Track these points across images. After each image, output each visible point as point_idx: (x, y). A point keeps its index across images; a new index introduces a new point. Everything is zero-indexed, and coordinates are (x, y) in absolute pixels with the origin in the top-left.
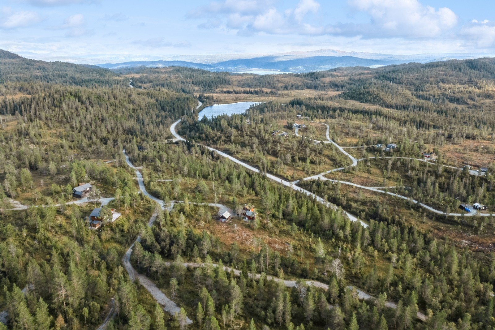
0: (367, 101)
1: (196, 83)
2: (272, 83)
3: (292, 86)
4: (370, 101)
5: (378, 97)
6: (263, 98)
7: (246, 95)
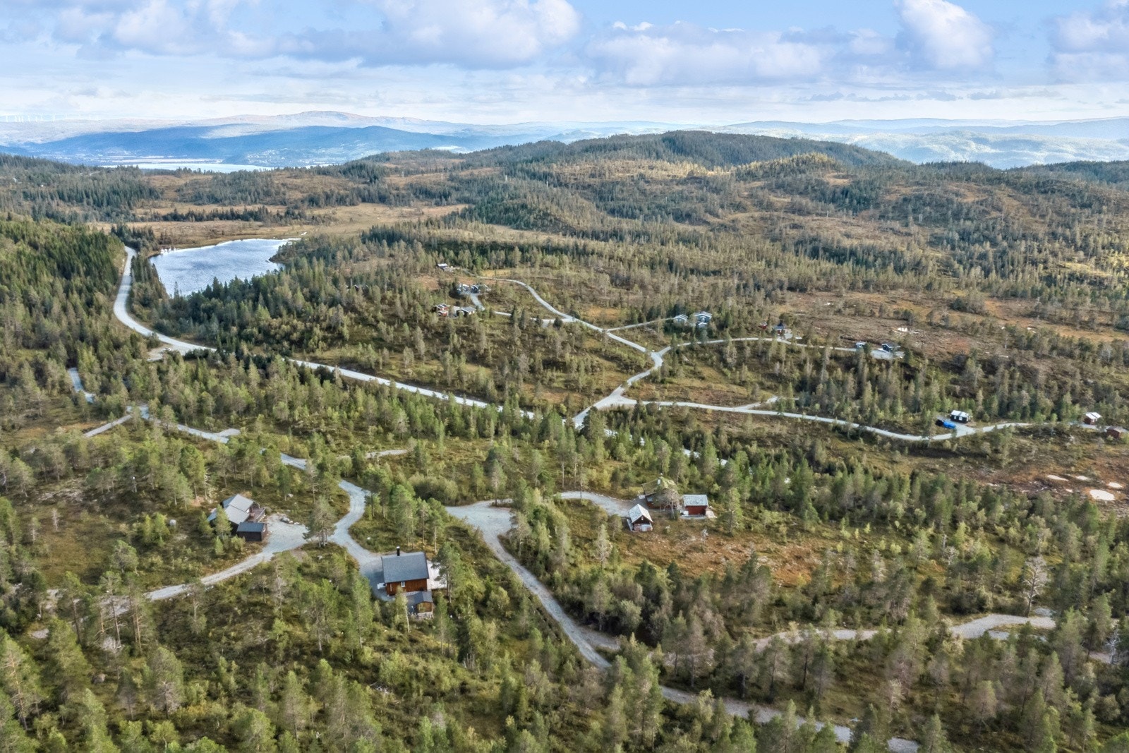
0: (528, 226)
1: (70, 197)
2: (273, 190)
3: (328, 197)
4: (535, 225)
5: (549, 215)
6: (279, 230)
7: (230, 223)
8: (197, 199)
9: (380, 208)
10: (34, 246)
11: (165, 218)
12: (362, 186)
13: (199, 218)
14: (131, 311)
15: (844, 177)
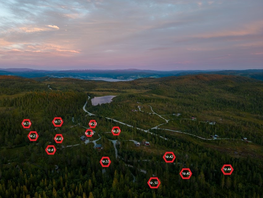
2: (116, 86)
3: (126, 88)
4: (161, 94)
6: (115, 94)
7: (107, 92)
8: (104, 87)
9: (135, 90)
10: (73, 96)
11: (97, 91)
12: (132, 86)
13: (102, 91)
14: (86, 108)
15: (233, 85)
